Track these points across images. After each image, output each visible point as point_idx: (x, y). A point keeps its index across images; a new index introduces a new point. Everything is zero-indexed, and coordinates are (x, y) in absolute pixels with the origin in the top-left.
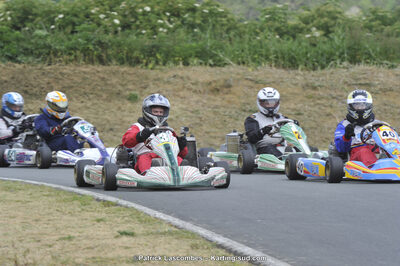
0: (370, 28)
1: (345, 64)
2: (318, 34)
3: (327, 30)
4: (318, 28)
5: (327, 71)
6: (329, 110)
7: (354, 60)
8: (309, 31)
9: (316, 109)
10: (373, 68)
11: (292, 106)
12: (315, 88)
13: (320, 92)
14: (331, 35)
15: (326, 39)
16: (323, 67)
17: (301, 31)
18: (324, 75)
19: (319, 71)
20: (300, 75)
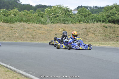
0: (24, 15)
1: (19, 22)
2: (13, 16)
3: (15, 15)
4: (13, 14)
5: (15, 24)
6: (15, 32)
7: (21, 22)
8: (11, 15)
9: (12, 32)
10: (25, 23)
11: (7, 31)
12: (12, 28)
13: (13, 28)
14: (16, 16)
15: (14, 17)
16: (14, 23)
17: (9, 15)
18: (14, 25)
19: (13, 24)
20: (9, 25)
